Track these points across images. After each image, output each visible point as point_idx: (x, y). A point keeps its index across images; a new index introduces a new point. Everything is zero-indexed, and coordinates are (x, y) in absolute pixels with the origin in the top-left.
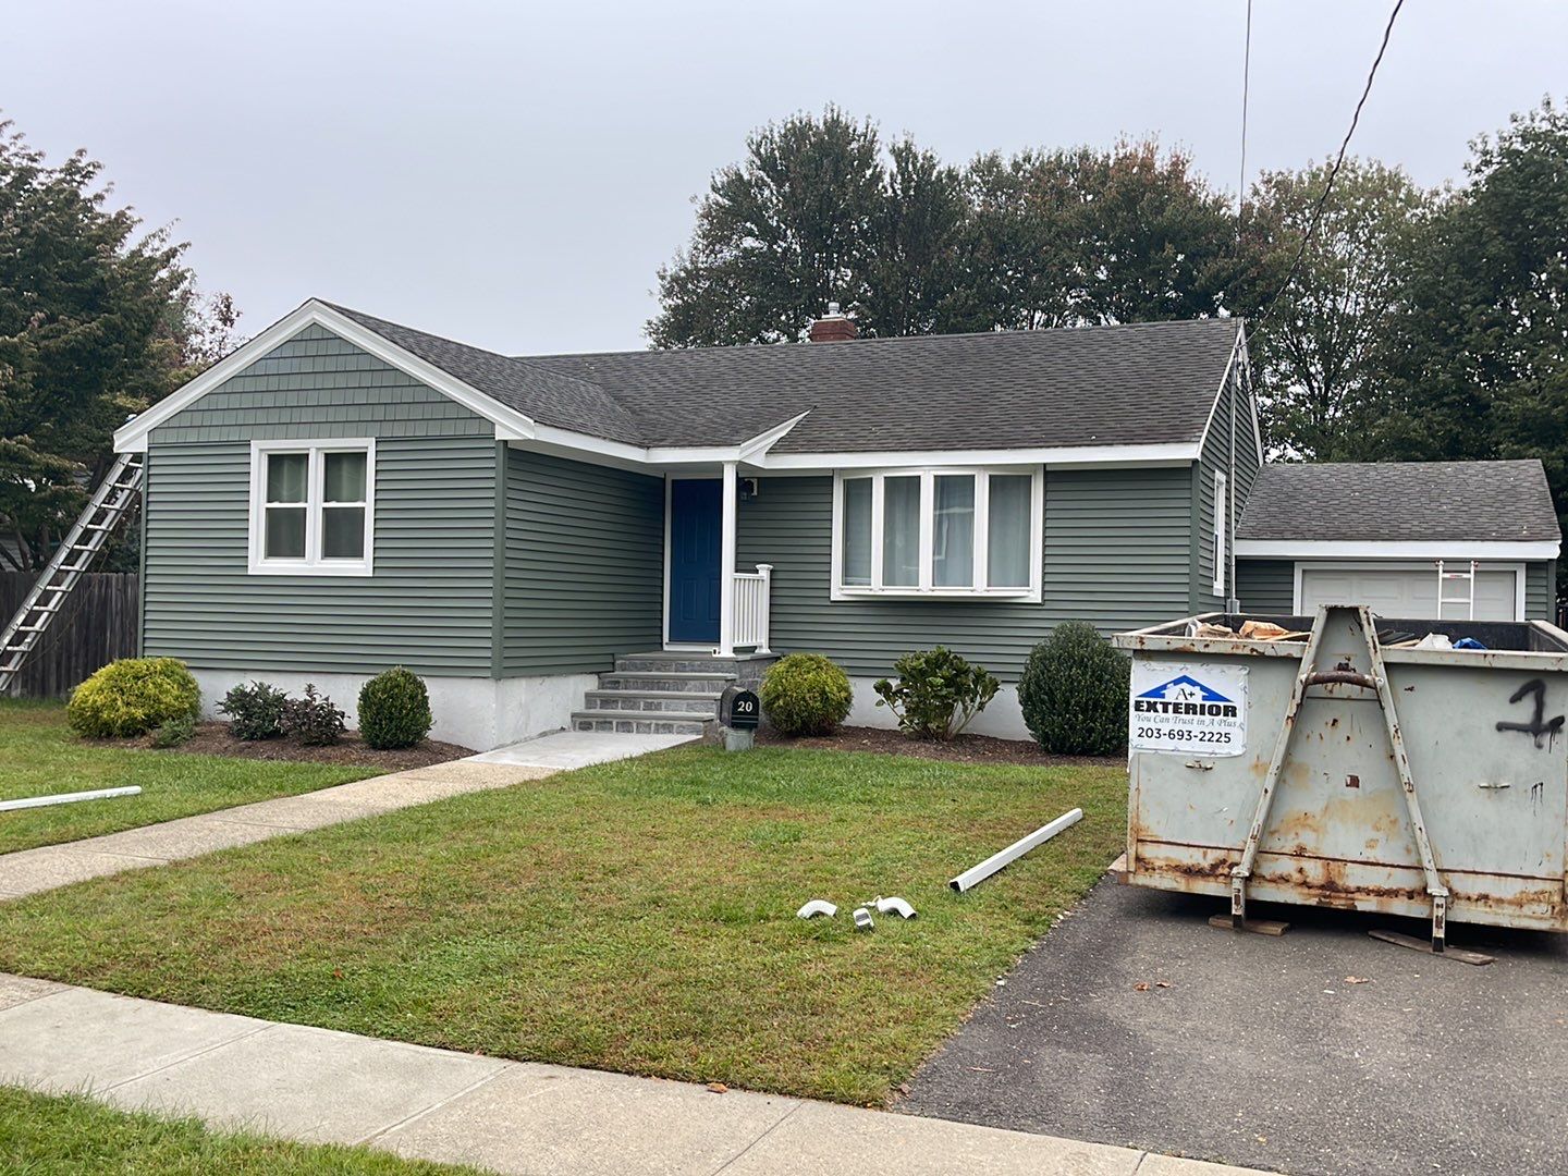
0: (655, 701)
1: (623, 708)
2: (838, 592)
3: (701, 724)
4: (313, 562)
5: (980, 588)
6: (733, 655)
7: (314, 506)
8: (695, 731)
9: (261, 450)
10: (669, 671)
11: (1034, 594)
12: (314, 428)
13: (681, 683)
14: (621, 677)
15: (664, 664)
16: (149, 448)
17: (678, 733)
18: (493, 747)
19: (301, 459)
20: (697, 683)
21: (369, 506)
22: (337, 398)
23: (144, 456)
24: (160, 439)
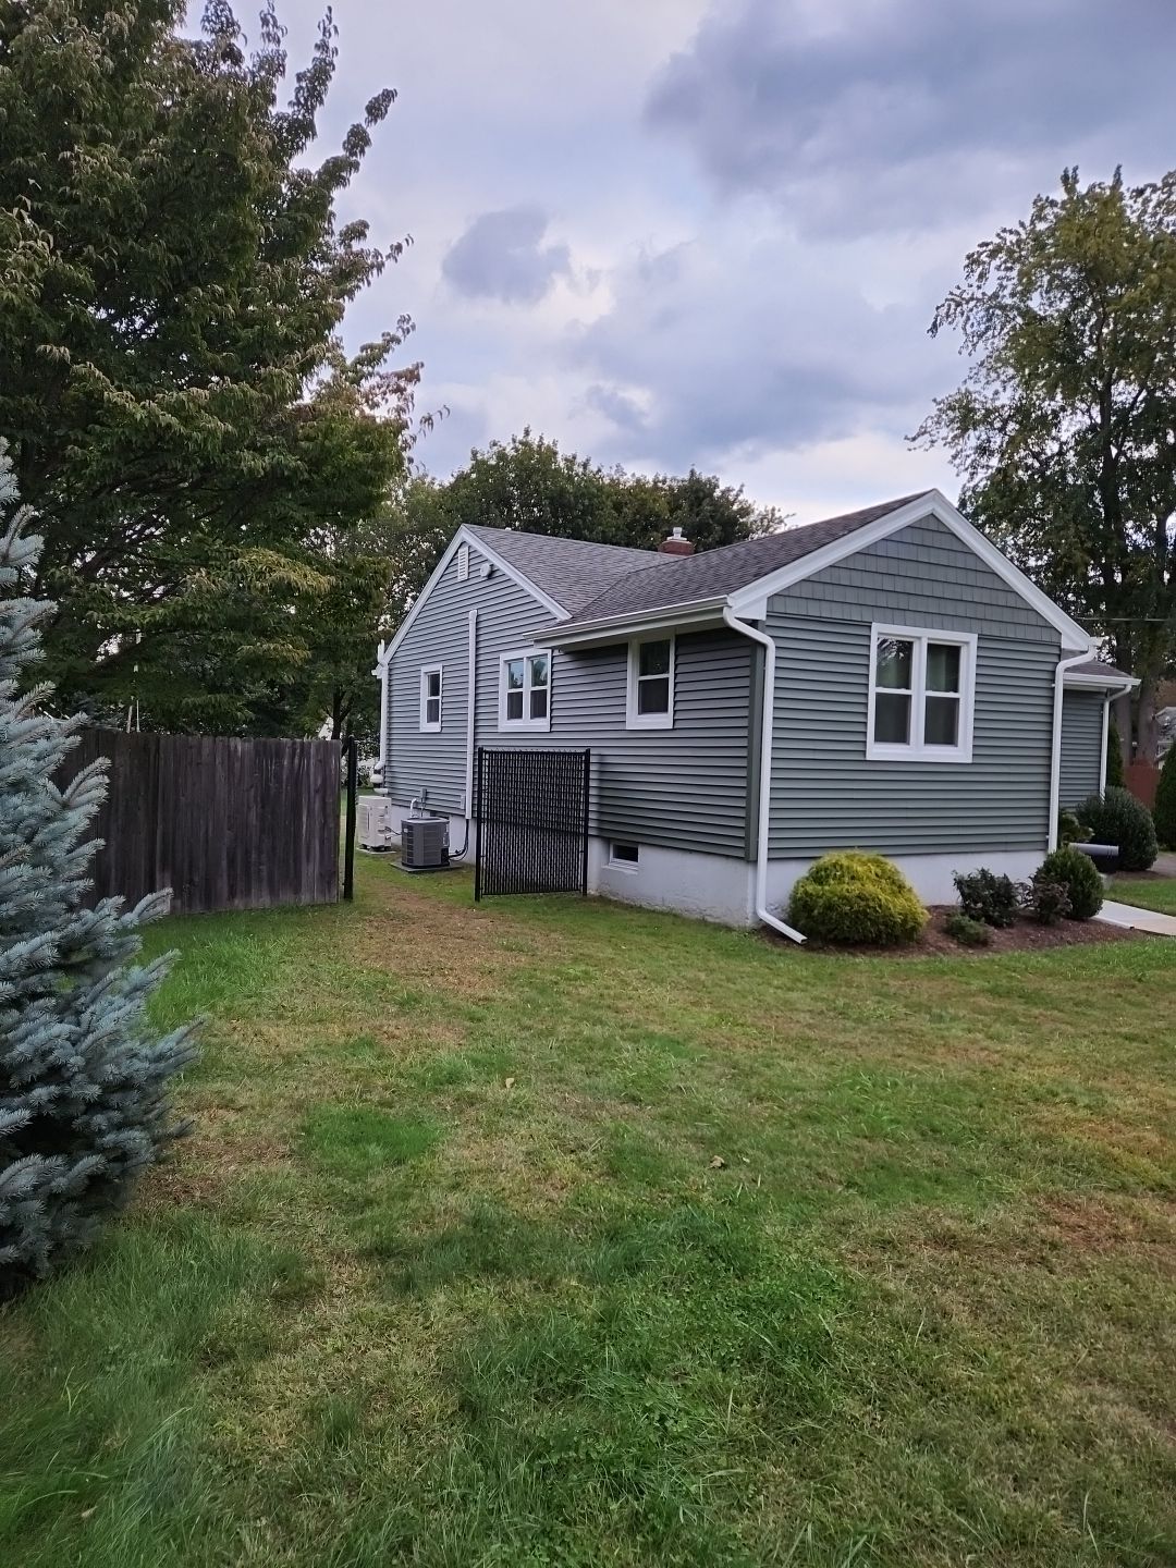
4: (920, 749)
7: (919, 693)
16: (767, 616)
21: (966, 697)
22: (949, 592)
23: (760, 625)
24: (779, 607)
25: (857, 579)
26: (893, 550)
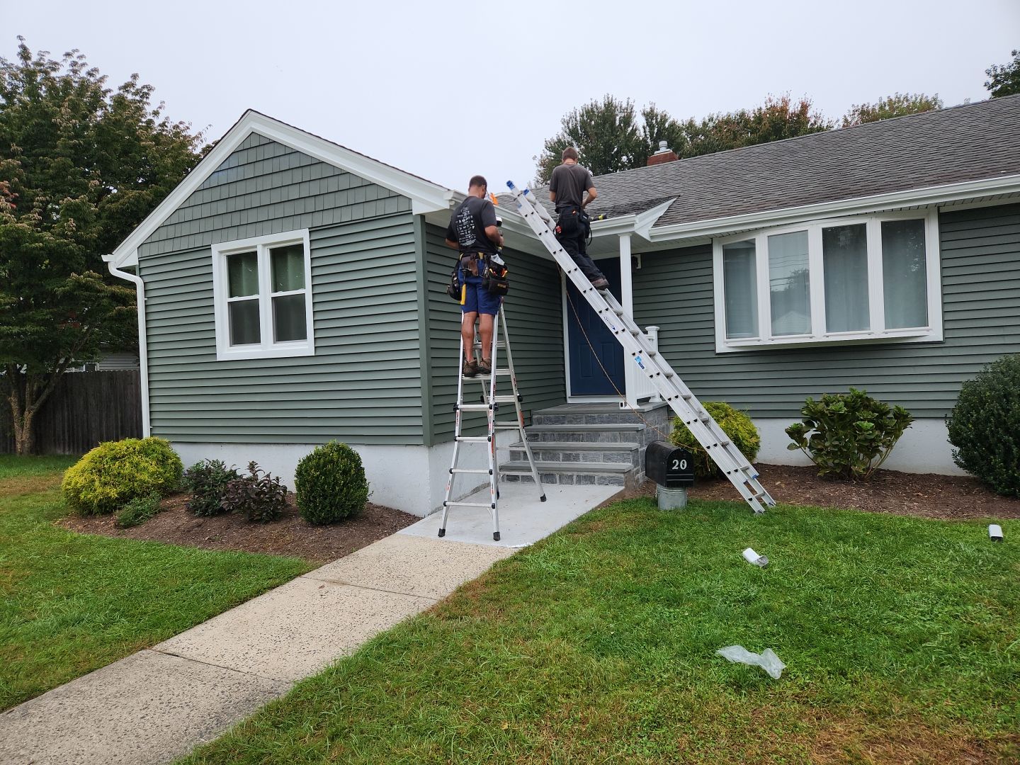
0: (574, 453)
1: (543, 460)
2: (723, 344)
3: (622, 476)
4: (268, 347)
5: (877, 328)
6: (638, 407)
7: (265, 296)
8: (619, 483)
9: (221, 252)
10: (580, 423)
11: (934, 331)
12: (259, 226)
13: (593, 435)
14: (538, 430)
15: (575, 417)
16: (139, 261)
17: (599, 484)
18: (429, 511)
19: (252, 257)
20: (609, 434)
21: (307, 291)
23: (137, 269)
24: (146, 253)
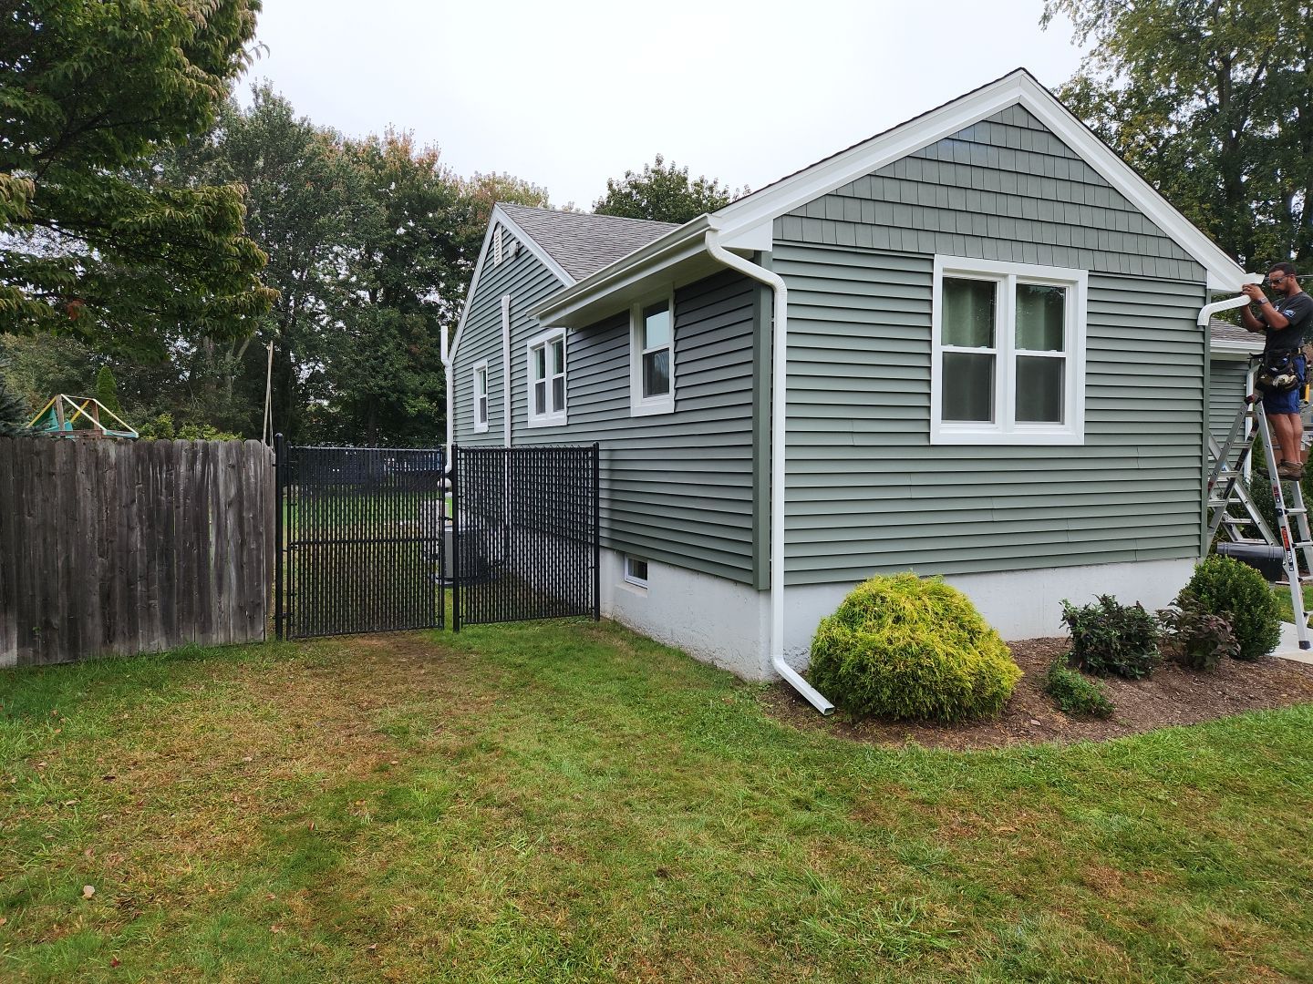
4: (1008, 429)
7: (1007, 351)
12: (1016, 247)
16: (774, 247)
21: (1074, 356)
22: (1044, 212)
23: (763, 257)
24: (794, 232)
25: (909, 194)
26: (962, 153)
